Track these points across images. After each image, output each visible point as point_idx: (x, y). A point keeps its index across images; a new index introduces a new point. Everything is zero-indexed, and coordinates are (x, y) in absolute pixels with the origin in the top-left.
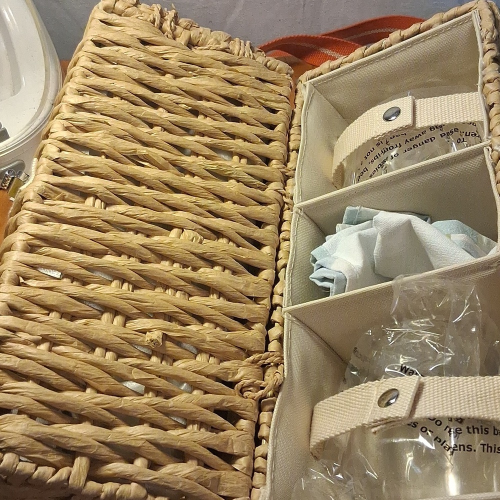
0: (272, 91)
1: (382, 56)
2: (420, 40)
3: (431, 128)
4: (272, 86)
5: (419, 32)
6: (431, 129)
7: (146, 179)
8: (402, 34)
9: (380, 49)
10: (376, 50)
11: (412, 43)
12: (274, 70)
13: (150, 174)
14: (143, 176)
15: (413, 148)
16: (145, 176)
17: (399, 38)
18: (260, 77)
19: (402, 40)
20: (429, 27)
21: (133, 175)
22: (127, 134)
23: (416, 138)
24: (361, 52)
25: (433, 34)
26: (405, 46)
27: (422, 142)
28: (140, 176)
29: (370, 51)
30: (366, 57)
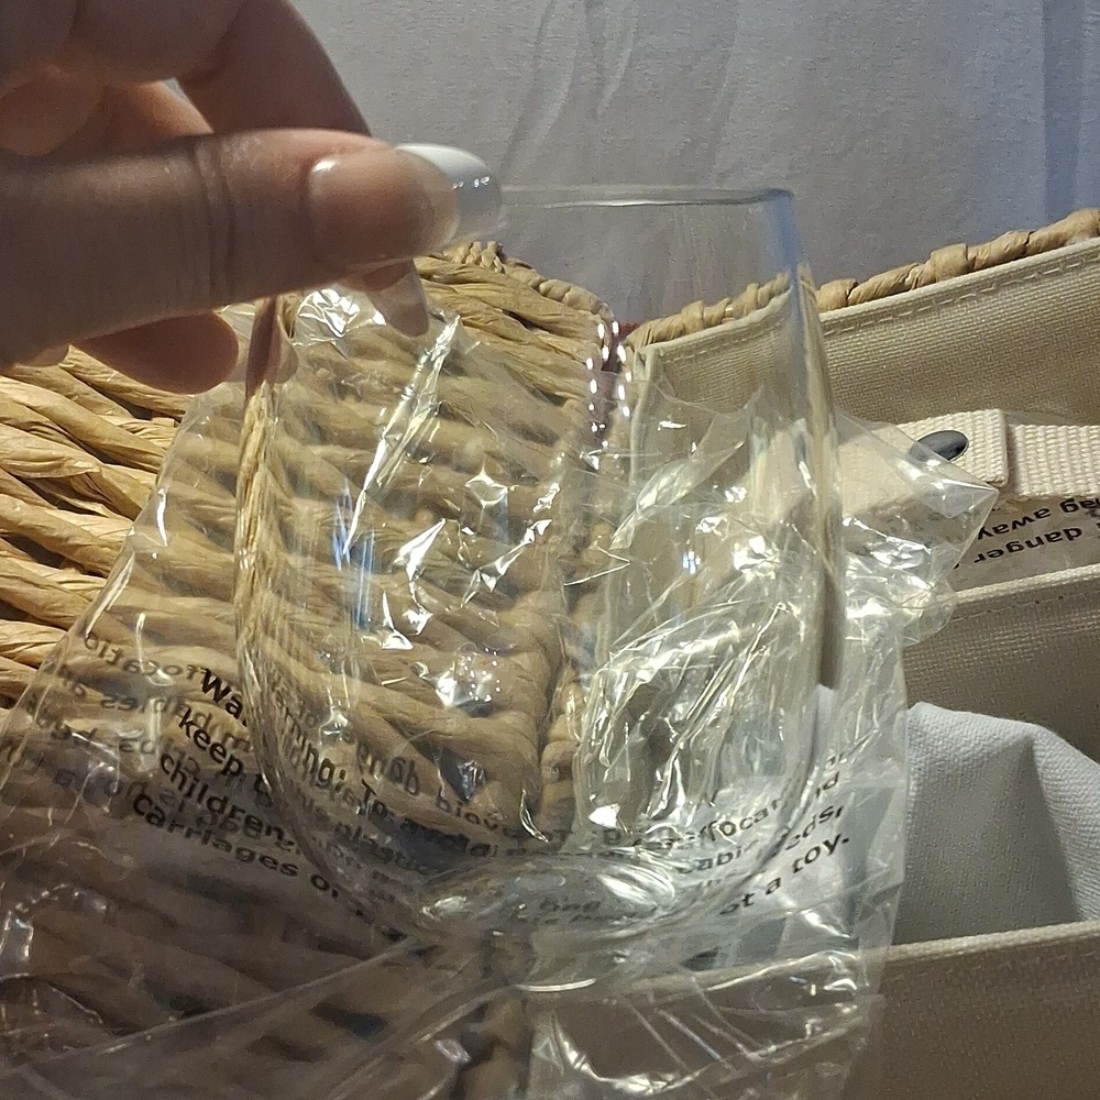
0: (548, 348)
1: (904, 306)
2: (1025, 274)
3: (1068, 504)
4: (550, 339)
5: (1023, 252)
6: (1063, 506)
7: (78, 542)
8: (971, 255)
9: (899, 288)
10: (886, 288)
11: (1001, 282)
12: (560, 300)
13: (95, 530)
14: (65, 534)
15: (1005, 550)
16: (74, 532)
17: (961, 262)
18: (516, 311)
19: (969, 268)
20: (1057, 242)
21: (32, 529)
22: (44, 420)
23: (1014, 527)
24: (841, 291)
25: (1066, 260)
26: (977, 286)
27: (1038, 539)
28: (55, 534)
29: (869, 290)
30: (854, 304)
